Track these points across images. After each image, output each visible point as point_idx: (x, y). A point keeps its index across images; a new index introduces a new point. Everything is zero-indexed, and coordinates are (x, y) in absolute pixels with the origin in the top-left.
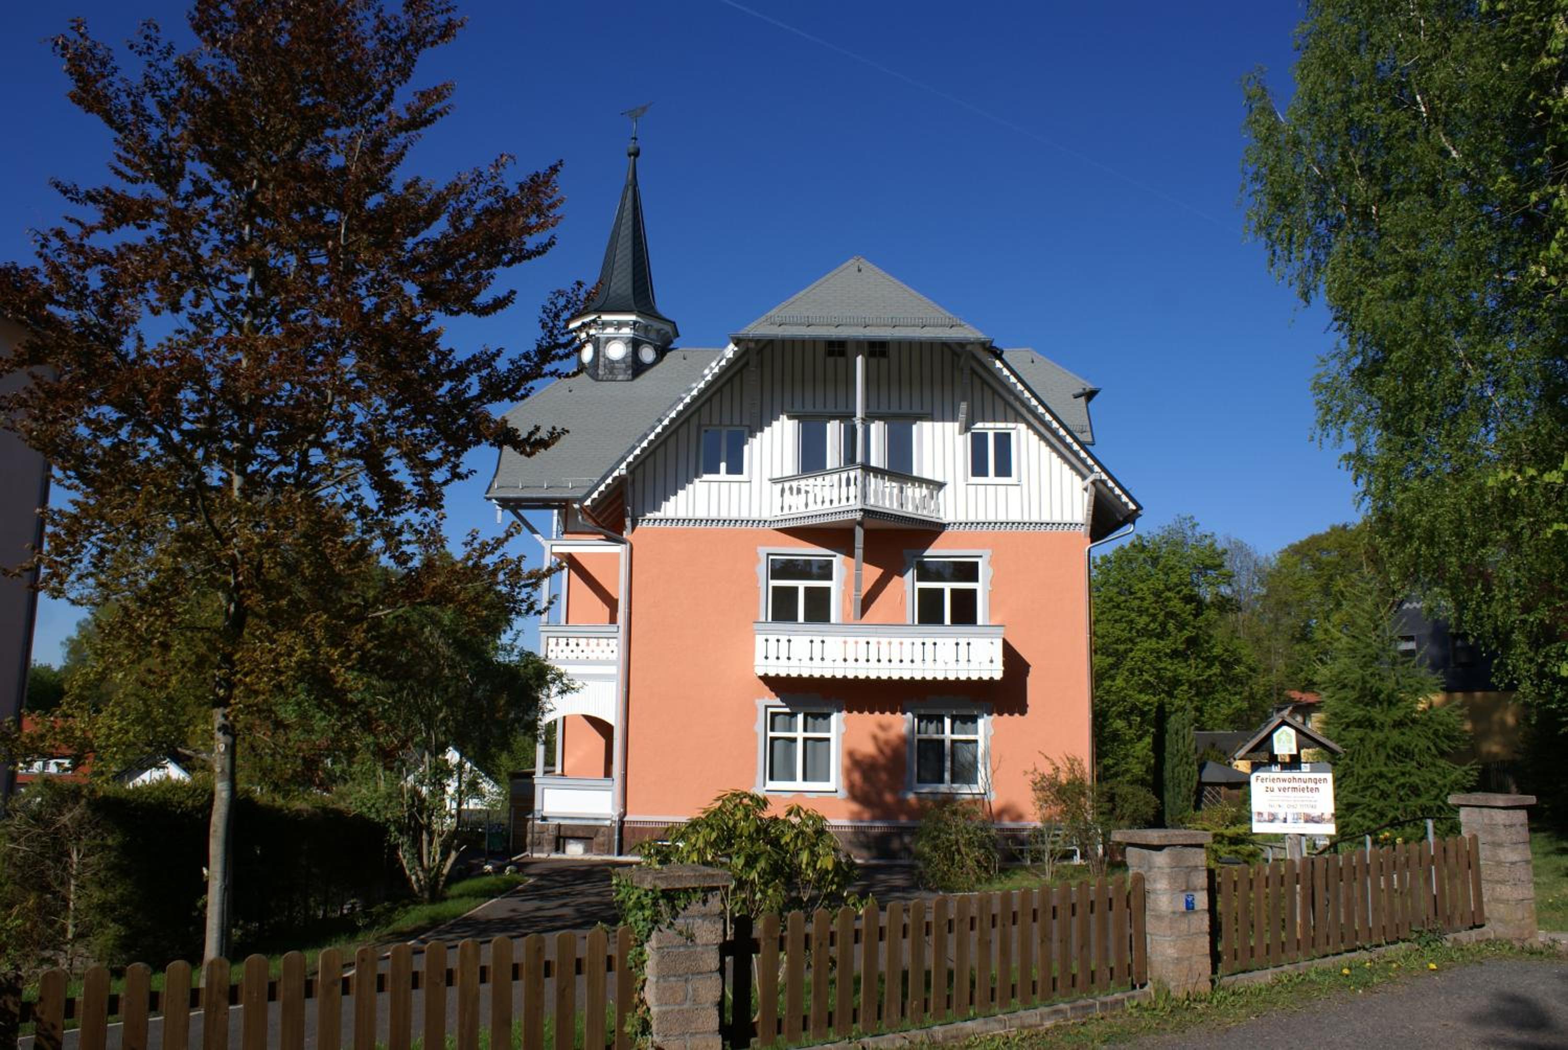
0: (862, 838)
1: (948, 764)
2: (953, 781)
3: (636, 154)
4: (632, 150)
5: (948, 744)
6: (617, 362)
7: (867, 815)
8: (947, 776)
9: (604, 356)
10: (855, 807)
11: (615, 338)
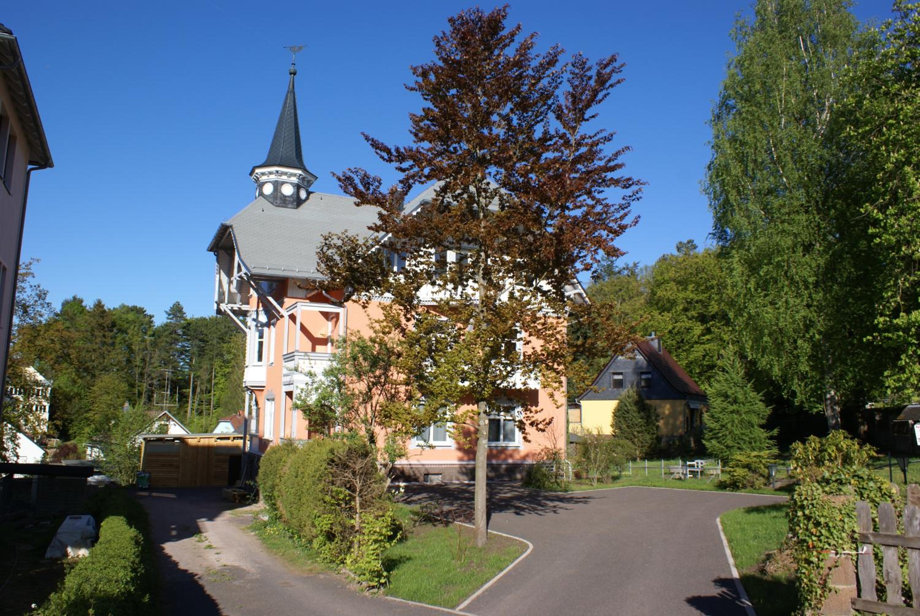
0: (464, 470)
1: (502, 431)
2: (504, 440)
3: (295, 74)
4: (292, 71)
5: (502, 421)
6: (288, 196)
7: (466, 458)
8: (502, 437)
9: (280, 192)
10: (460, 454)
11: (287, 183)
